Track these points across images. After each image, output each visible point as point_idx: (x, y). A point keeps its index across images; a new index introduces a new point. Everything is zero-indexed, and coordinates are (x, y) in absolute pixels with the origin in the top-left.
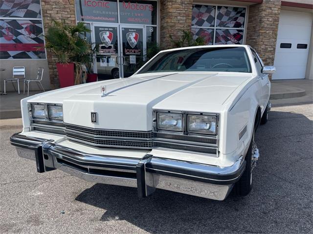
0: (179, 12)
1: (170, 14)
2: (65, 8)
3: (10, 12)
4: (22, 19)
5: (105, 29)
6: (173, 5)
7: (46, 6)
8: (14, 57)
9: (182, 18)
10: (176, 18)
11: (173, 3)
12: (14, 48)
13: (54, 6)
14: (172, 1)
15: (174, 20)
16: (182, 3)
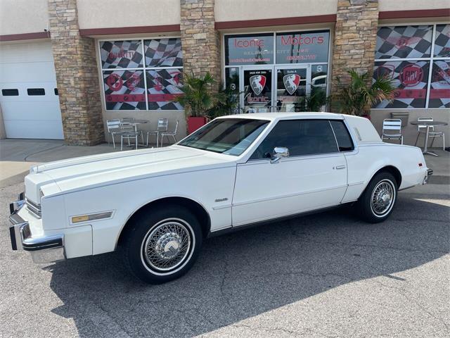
0: (353, 43)
1: (339, 48)
2: (205, 55)
3: (161, 61)
4: (172, 69)
5: (257, 73)
6: (345, 36)
7: (187, 55)
8: (163, 108)
9: (357, 51)
10: (347, 52)
11: (344, 32)
12: (163, 98)
13: (194, 55)
14: (342, 29)
15: (344, 56)
16: (359, 30)
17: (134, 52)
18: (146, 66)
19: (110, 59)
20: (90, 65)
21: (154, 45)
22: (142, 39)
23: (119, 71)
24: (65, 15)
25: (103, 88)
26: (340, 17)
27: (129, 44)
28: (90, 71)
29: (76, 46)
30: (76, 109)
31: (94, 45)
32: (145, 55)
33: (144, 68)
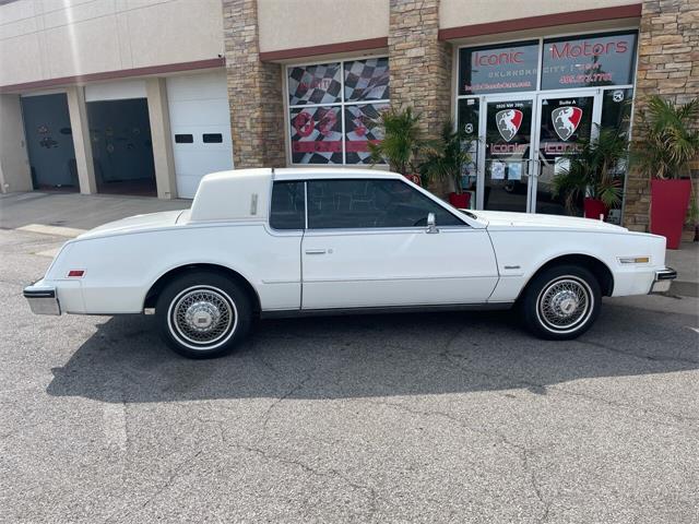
0: (670, 52)
3: (365, 92)
4: (379, 103)
5: (506, 107)
6: (655, 40)
7: (396, 81)
8: (365, 161)
9: (678, 66)
10: (661, 67)
11: (654, 33)
13: (406, 81)
14: (651, 28)
15: (656, 73)
16: (682, 29)
17: (331, 80)
18: (346, 101)
19: (300, 92)
20: (272, 101)
21: (357, 70)
22: (342, 61)
23: (310, 108)
24: (243, 34)
25: (289, 131)
26: (647, 8)
27: (325, 69)
28: (273, 110)
29: (254, 76)
30: (252, 161)
31: (280, 72)
32: (345, 84)
33: (343, 104)
